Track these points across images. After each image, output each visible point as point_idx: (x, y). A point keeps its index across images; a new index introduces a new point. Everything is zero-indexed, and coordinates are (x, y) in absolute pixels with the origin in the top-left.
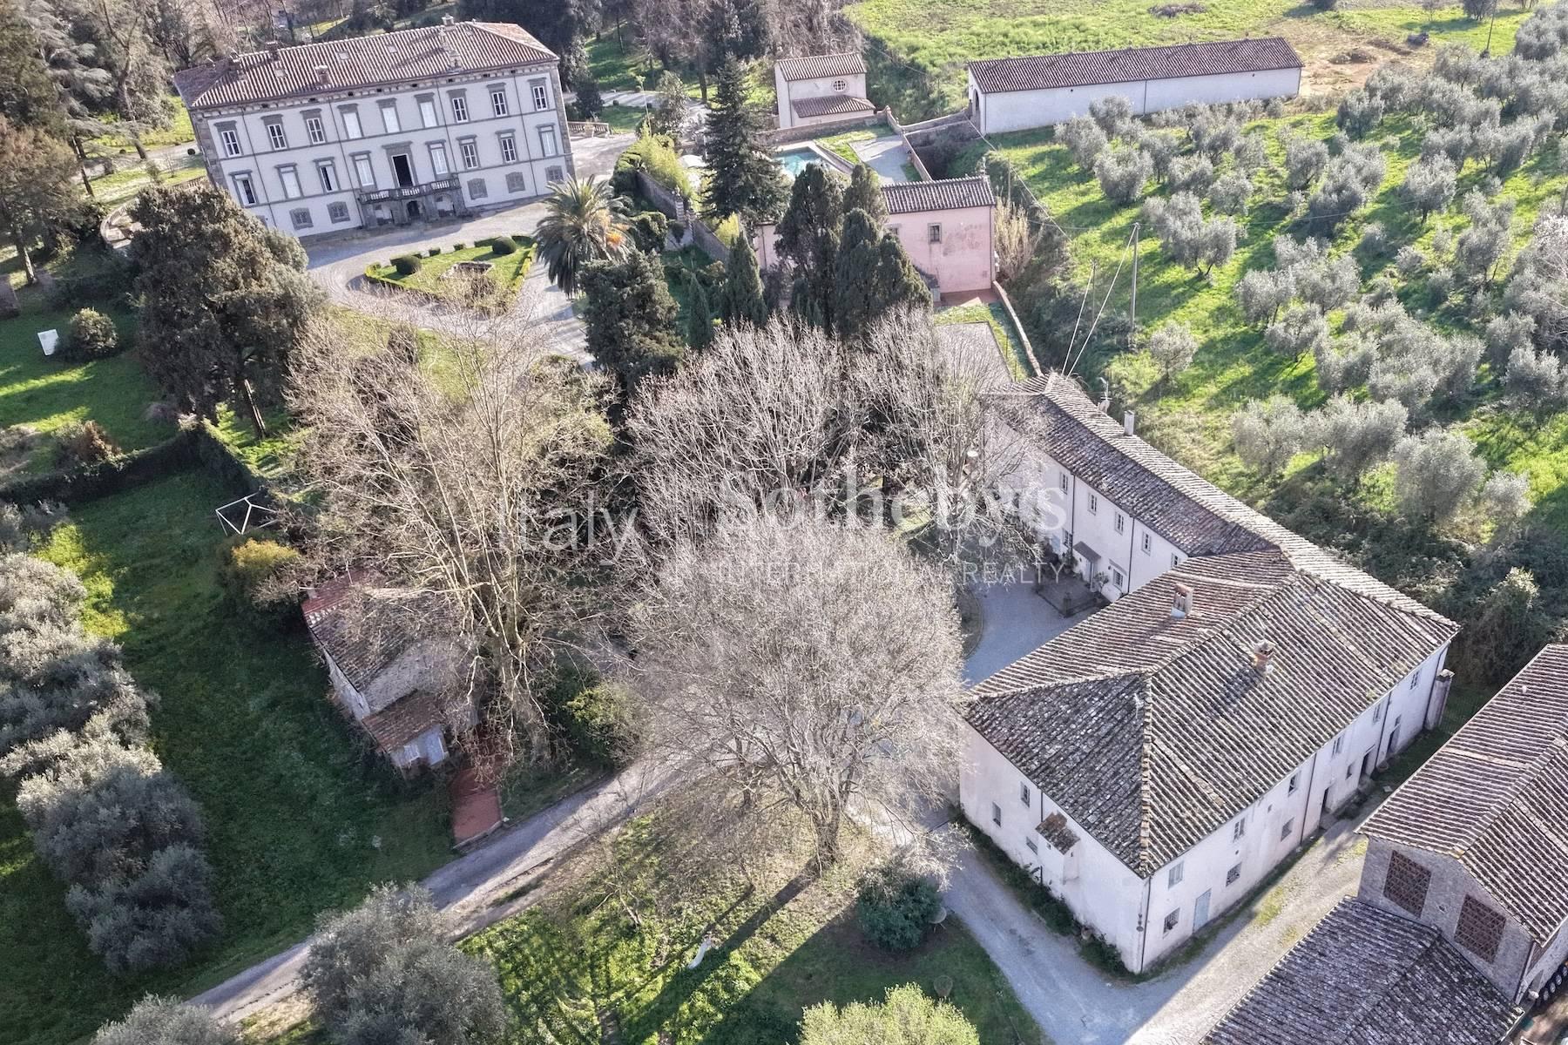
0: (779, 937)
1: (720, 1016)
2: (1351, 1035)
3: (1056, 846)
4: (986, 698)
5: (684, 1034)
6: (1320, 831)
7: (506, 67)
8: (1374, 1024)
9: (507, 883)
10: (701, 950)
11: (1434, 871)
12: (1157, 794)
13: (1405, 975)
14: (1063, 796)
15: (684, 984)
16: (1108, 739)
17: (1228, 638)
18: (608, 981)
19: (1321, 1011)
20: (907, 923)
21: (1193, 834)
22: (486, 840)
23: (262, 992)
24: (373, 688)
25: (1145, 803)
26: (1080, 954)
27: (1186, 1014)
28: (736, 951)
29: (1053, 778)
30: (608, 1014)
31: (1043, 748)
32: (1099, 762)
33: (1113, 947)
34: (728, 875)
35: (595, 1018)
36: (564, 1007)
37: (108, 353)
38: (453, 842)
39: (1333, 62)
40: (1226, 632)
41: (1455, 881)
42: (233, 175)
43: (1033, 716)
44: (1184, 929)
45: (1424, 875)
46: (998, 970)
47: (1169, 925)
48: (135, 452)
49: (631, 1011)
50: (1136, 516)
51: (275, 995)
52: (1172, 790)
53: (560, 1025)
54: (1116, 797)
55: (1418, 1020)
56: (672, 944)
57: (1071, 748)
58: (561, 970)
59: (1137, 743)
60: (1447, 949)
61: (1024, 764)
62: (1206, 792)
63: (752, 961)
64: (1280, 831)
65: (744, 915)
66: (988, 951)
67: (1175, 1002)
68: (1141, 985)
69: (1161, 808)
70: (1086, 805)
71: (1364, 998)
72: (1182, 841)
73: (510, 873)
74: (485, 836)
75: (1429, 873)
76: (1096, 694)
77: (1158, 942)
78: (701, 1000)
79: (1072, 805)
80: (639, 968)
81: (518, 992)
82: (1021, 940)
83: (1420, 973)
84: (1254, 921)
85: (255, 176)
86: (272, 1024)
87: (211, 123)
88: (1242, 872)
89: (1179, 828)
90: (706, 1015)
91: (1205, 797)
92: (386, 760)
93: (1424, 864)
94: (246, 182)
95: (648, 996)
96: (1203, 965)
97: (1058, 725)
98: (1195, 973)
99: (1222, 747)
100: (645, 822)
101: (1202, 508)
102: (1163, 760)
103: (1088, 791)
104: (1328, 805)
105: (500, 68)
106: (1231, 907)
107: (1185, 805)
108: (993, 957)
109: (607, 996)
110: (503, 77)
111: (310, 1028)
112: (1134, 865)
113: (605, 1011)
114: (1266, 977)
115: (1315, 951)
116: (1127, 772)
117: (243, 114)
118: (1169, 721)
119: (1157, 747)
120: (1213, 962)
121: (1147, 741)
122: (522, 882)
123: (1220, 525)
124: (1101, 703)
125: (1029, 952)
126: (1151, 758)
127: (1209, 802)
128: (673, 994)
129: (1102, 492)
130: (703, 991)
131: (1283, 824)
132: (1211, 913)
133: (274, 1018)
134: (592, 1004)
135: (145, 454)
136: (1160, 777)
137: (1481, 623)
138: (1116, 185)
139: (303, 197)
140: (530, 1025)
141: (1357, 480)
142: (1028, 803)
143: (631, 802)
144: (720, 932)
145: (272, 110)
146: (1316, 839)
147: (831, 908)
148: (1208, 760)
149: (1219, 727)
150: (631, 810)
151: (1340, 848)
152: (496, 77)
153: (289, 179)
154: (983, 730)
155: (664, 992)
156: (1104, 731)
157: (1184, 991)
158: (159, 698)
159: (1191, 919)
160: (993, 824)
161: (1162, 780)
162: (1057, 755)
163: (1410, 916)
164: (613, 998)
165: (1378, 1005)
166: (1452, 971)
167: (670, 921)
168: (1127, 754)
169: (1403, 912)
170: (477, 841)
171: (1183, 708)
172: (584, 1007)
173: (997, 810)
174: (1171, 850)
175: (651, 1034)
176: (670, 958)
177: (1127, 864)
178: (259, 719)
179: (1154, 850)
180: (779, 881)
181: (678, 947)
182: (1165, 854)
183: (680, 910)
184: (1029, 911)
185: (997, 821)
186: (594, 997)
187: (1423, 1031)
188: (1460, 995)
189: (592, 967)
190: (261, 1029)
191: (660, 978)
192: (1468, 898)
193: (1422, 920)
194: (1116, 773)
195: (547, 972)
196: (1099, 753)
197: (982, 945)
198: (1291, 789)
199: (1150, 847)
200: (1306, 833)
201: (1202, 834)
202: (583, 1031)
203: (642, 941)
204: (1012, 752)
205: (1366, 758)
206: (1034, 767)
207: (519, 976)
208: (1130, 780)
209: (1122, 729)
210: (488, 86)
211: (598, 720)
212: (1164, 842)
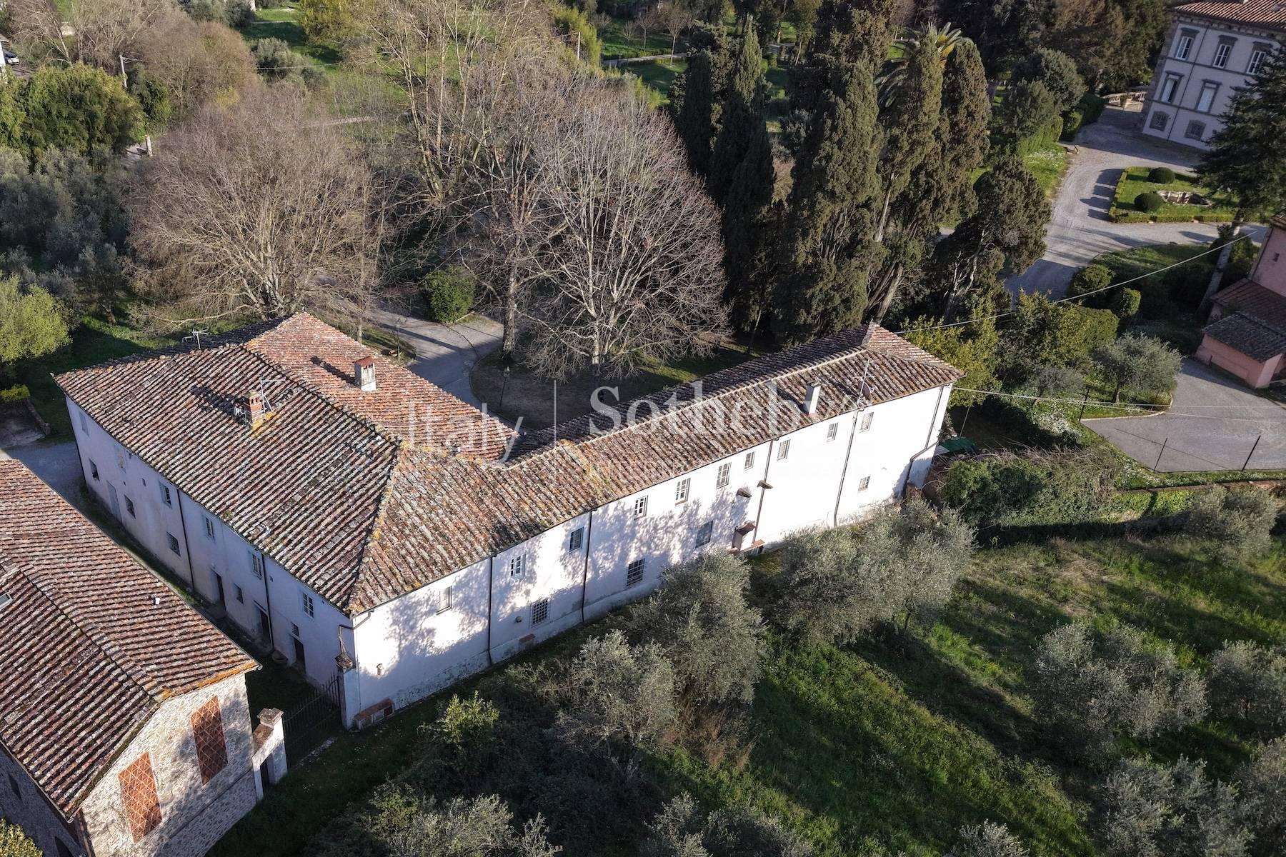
42: (1169, 73)
85: (1184, 81)
87: (1181, 26)
94: (1176, 84)
117: (1208, 28)
139: (1207, 114)
145: (1234, 32)
153: (1208, 94)
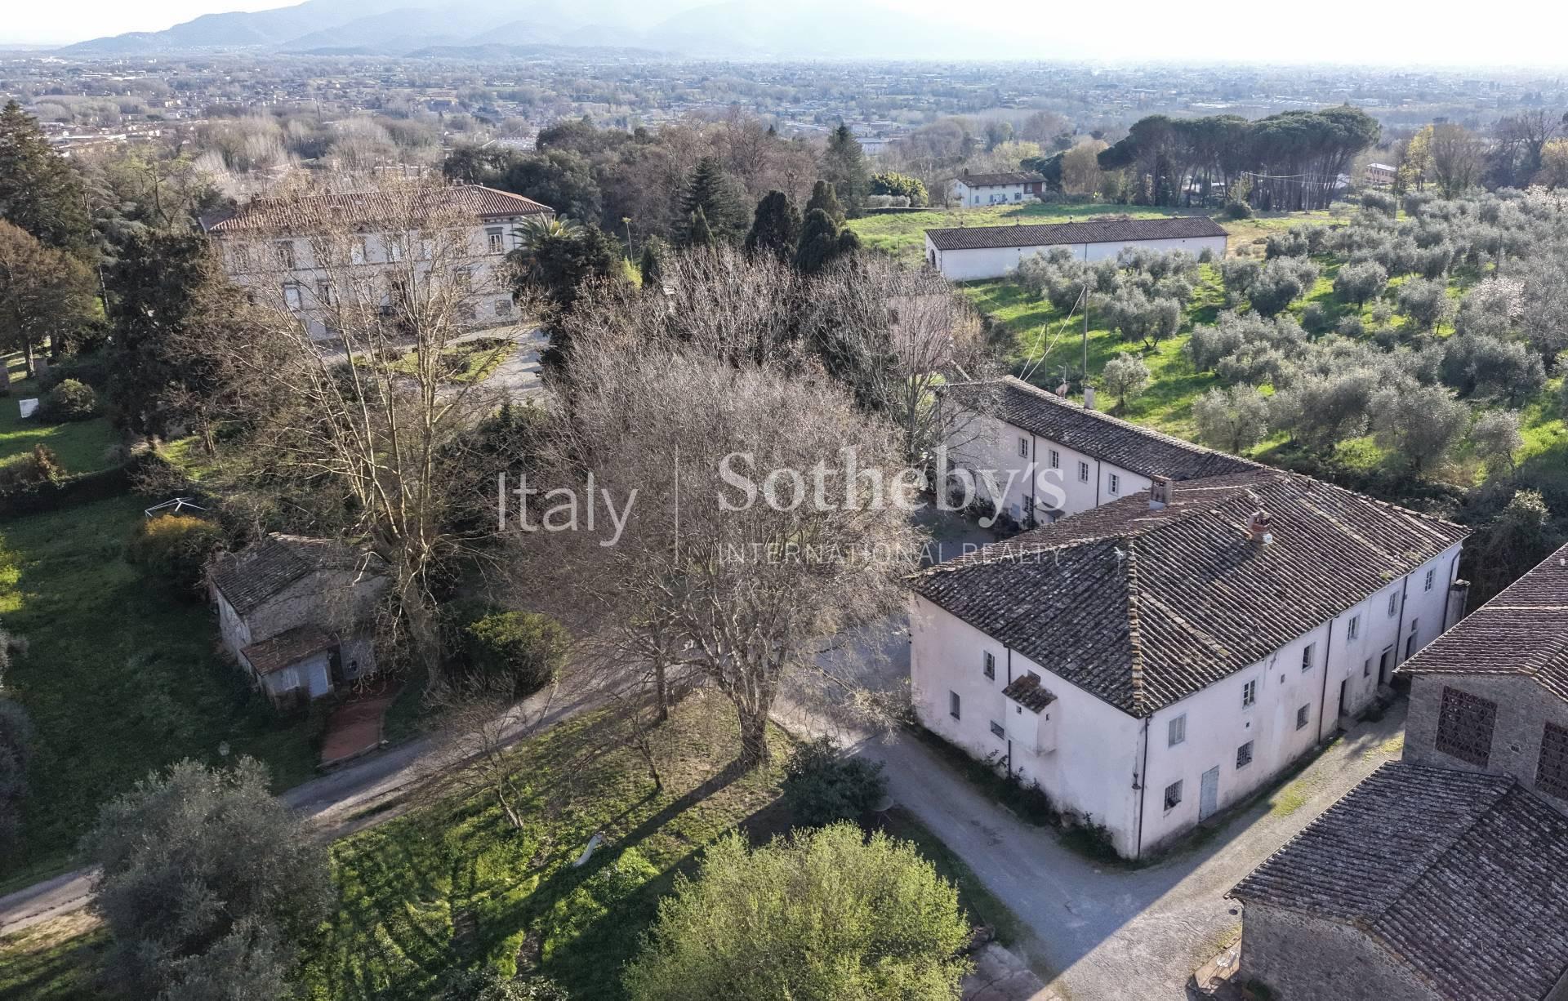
0: (687, 833)
1: (604, 911)
2: (1425, 877)
3: (1028, 706)
4: (942, 572)
5: (558, 930)
6: (1339, 732)
7: (505, 214)
8: (1450, 866)
9: (372, 799)
10: (587, 850)
11: (1501, 701)
12: (1149, 641)
13: (1481, 820)
14: (1035, 649)
15: (564, 881)
16: (1086, 595)
17: (1217, 516)
18: (473, 880)
19: (1380, 858)
20: (845, 801)
21: (1197, 680)
22: (357, 759)
23: (44, 906)
24: (258, 614)
25: (1136, 648)
26: (1060, 843)
27: (1200, 900)
28: (633, 848)
29: (1023, 633)
30: (466, 914)
31: (1010, 609)
32: (1077, 616)
33: (1102, 829)
34: (632, 779)
35: (448, 919)
36: (412, 909)
37: (83, 417)
38: (319, 761)
39: (1255, 243)
40: (1214, 512)
41: (1529, 708)
43: (997, 583)
44: (1188, 811)
45: (1486, 709)
46: (957, 858)
47: (1171, 801)
48: (80, 474)
49: (494, 910)
50: (1100, 458)
51: (59, 909)
52: (1167, 639)
53: (404, 928)
54: (1100, 645)
55: (1511, 868)
56: (554, 845)
57: (1042, 607)
58: (419, 873)
59: (1121, 596)
60: (1529, 799)
61: (987, 625)
62: (1207, 643)
63: (651, 857)
64: (1295, 716)
65: (646, 814)
66: (945, 841)
67: (1186, 885)
68: (1139, 872)
69: (1155, 654)
70: (1063, 656)
71: (1434, 842)
72: (1183, 685)
73: (377, 790)
74: (357, 757)
75: (1493, 706)
76: (1070, 560)
77: (1158, 824)
78: (583, 896)
79: (1046, 657)
80: (512, 869)
81: (360, 896)
82: (985, 830)
83: (1500, 821)
84: (1273, 811)
86: (47, 937)
88: (1255, 754)
89: (1178, 673)
90: (586, 910)
91: (1206, 647)
92: (263, 693)
93: (1486, 696)
95: (520, 894)
96: (1215, 852)
97: (1027, 588)
98: (1205, 859)
99: (1222, 605)
100: (543, 740)
101: (1172, 446)
102: (1153, 611)
103: (1067, 642)
104: (1346, 706)
105: (499, 215)
106: (1244, 799)
107: (1183, 653)
108: (951, 846)
109: (469, 897)
110: (502, 222)
111: (91, 940)
112: (1127, 705)
113: (463, 912)
114: (1302, 833)
115: (1360, 807)
116: (1111, 622)
118: (1157, 578)
119: (1144, 599)
120: (1227, 848)
121: (1133, 593)
122: (389, 797)
123: (1193, 457)
124: (1077, 566)
125: (996, 842)
126: (1139, 608)
127: (1211, 652)
128: (550, 892)
129: (1064, 444)
130: (586, 887)
131: (1298, 707)
132: (1219, 801)
133: (51, 931)
134: (447, 905)
135: (90, 477)
136: (1150, 626)
137: (1489, 547)
138: (1063, 295)
139: (301, 310)
140: (364, 930)
141: (1331, 447)
142: (992, 677)
143: (530, 724)
144: (615, 832)
145: (286, 237)
146: (1336, 739)
147: (753, 805)
148: (1206, 615)
149: (1216, 588)
150: (531, 730)
151: (1363, 747)
152: (496, 222)
153: (291, 293)
154: (938, 599)
155: (539, 890)
156: (1081, 589)
157: (1193, 876)
158: (27, 644)
159: (1197, 799)
160: (951, 719)
161: (1154, 629)
162: (1027, 614)
163: (1473, 767)
164: (474, 899)
165: (1454, 848)
166: (1540, 821)
167: (557, 824)
168: (1110, 606)
169: (1463, 765)
170: (348, 761)
171: (1172, 569)
172: (437, 909)
173: (956, 699)
174: (1171, 693)
175: (515, 932)
176: (552, 857)
177: (1117, 706)
178: (135, 672)
179: (1150, 692)
180: (695, 780)
181: (563, 848)
182: (1164, 696)
183: (570, 813)
184: (995, 804)
185: (956, 714)
186: (450, 900)
187: (1516, 878)
188: (1557, 845)
189: (455, 870)
190: (32, 942)
191: (536, 878)
192: (1549, 727)
193: (1490, 770)
194: (1097, 625)
195: (399, 877)
196: (1076, 608)
197: (938, 836)
198: (1304, 666)
199: (1145, 688)
200: (1324, 731)
201: (1207, 680)
202: (430, 932)
203: (520, 844)
204: (973, 615)
205: (1384, 658)
206: (999, 626)
207: (363, 883)
208: (1116, 630)
209: (1102, 585)
210: (487, 229)
211: (503, 637)
212: (1162, 685)
